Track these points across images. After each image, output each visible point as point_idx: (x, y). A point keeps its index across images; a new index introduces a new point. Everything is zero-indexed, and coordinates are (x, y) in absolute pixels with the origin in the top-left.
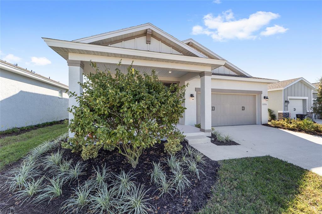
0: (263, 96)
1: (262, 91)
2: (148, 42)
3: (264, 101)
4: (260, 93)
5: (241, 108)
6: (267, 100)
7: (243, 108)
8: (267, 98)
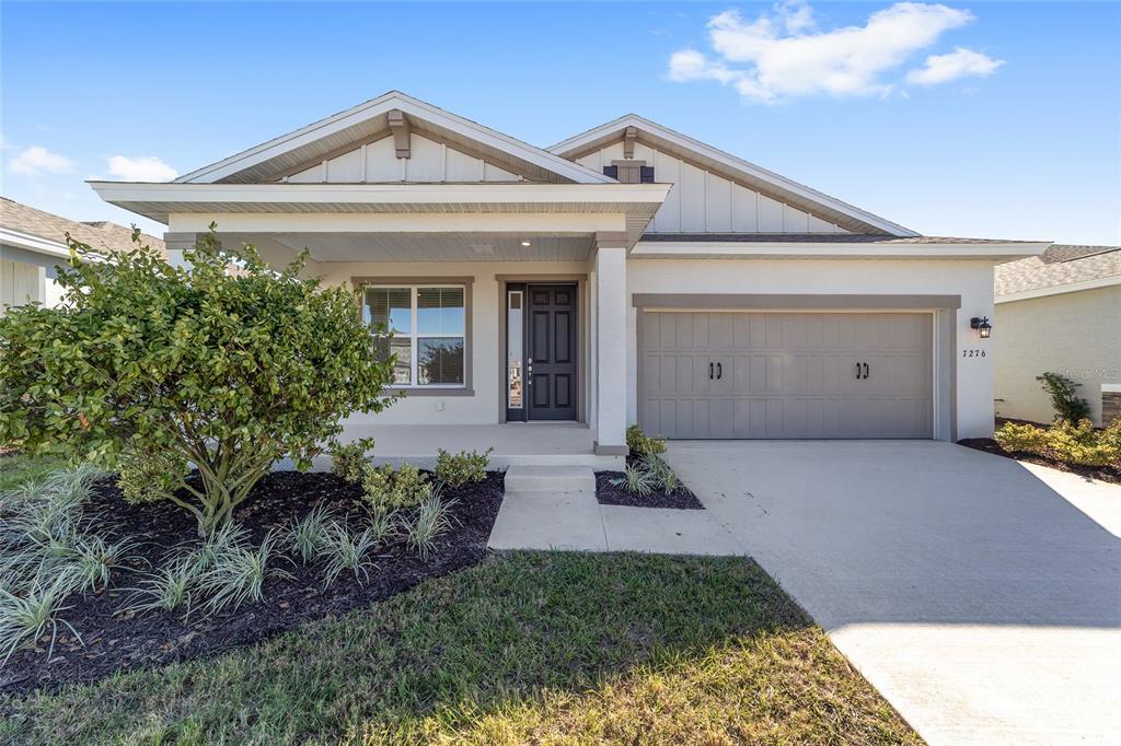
0: (963, 316)
1: (959, 297)
2: (404, 153)
3: (967, 339)
4: (953, 302)
5: (851, 370)
6: (984, 333)
7: (862, 371)
8: (986, 326)
